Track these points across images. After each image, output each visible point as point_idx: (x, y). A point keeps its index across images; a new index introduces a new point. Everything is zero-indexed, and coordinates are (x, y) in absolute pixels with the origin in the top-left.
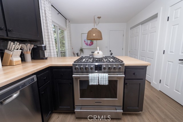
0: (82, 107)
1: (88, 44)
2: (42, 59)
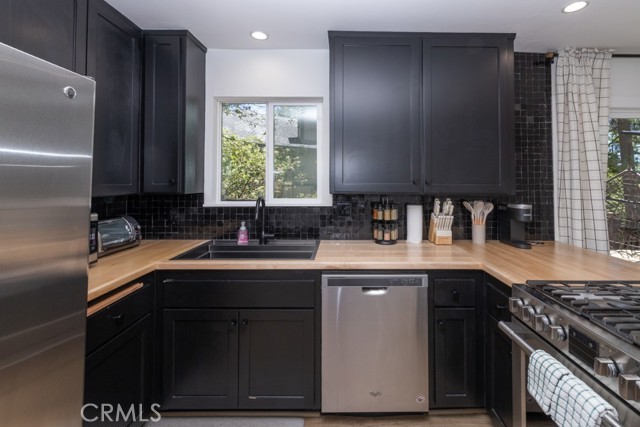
2: (516, 244)
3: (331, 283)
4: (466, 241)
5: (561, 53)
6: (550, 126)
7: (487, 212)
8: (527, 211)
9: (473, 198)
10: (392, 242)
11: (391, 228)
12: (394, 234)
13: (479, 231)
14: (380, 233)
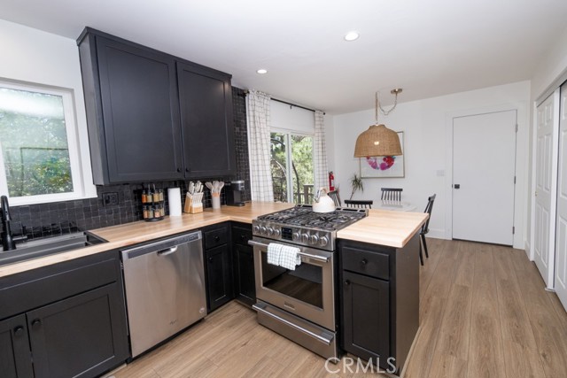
0: (267, 305)
1: (379, 166)
2: (237, 205)
3: (131, 255)
4: (209, 209)
5: (251, 92)
6: (246, 134)
7: (221, 188)
8: (242, 184)
9: (212, 180)
10: (161, 218)
11: (160, 208)
12: (162, 212)
13: (216, 201)
14: (151, 213)
